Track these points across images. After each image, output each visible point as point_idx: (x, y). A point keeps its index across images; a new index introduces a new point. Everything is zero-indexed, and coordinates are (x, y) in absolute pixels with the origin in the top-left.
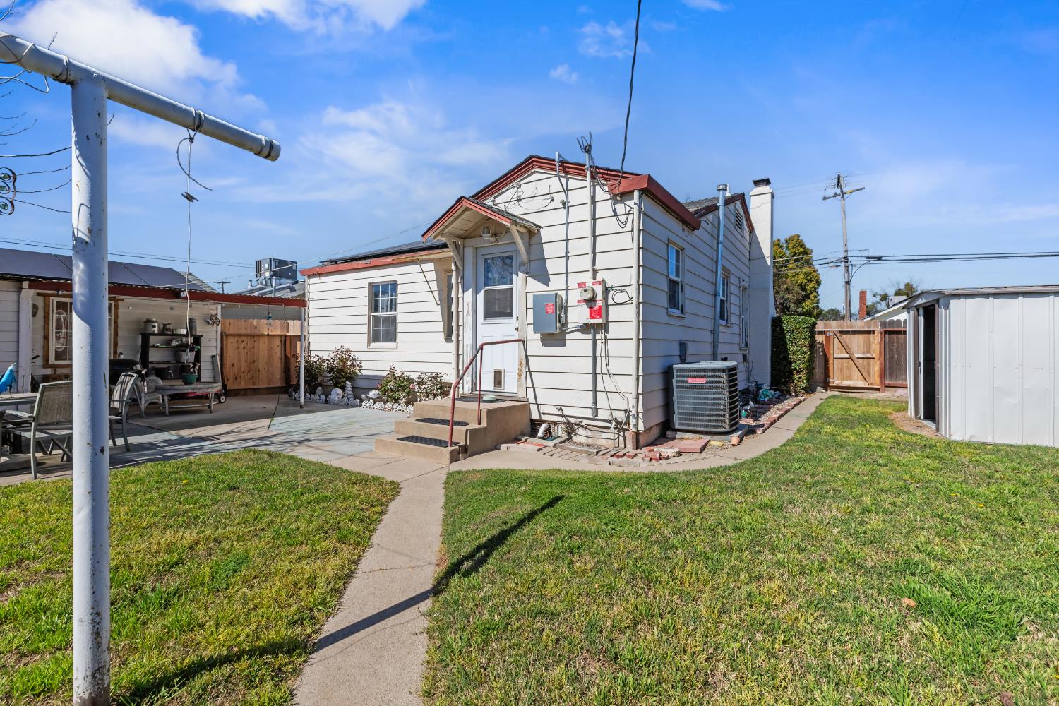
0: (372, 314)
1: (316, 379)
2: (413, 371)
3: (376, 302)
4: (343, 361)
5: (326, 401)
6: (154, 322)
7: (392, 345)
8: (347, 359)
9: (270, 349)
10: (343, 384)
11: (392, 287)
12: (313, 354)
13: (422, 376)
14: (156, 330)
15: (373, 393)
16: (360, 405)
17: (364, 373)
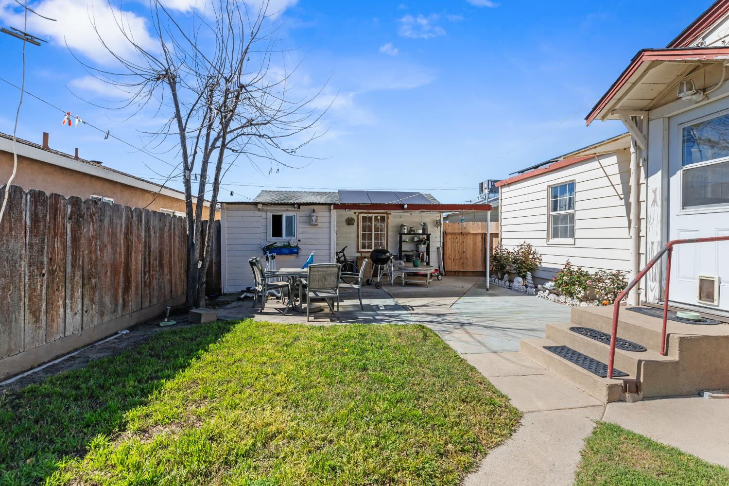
0: (551, 213)
1: (504, 268)
2: (591, 267)
3: (555, 203)
4: (526, 254)
5: (510, 287)
6: (406, 226)
7: (570, 241)
8: (529, 253)
9: (475, 244)
10: (524, 273)
11: (570, 187)
12: (504, 248)
13: (600, 273)
14: (406, 231)
15: (549, 285)
16: (536, 294)
17: (544, 265)
